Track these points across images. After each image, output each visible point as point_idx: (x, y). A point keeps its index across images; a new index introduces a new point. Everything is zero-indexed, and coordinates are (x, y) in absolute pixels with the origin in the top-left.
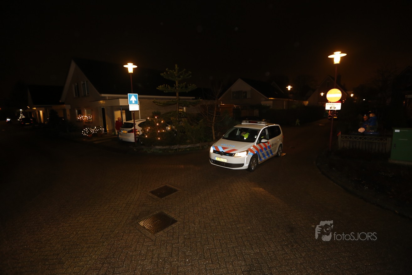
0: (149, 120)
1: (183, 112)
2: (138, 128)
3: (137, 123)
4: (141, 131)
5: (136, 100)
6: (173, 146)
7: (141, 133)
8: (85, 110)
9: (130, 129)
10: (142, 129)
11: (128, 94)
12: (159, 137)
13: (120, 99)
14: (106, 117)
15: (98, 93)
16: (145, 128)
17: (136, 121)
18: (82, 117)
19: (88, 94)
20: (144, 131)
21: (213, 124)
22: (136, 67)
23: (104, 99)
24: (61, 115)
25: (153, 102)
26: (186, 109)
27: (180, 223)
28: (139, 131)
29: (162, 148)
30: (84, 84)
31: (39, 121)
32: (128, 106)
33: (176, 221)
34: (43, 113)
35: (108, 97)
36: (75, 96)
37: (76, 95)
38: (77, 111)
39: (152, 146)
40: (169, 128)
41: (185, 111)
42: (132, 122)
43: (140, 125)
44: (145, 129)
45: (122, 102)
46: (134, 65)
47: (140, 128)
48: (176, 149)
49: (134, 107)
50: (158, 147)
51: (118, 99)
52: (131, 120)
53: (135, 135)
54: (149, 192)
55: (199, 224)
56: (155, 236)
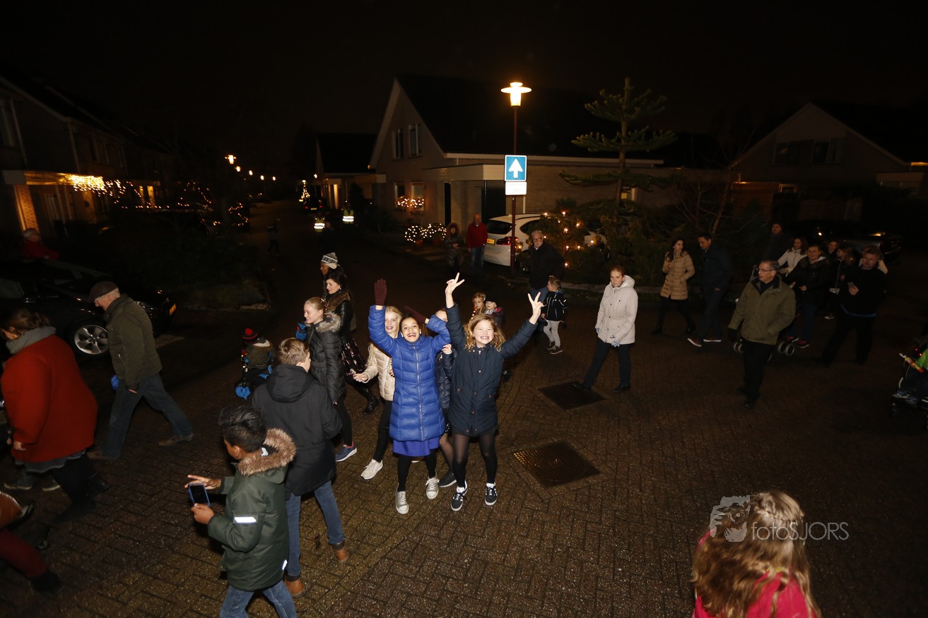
0: (547, 217)
1: (628, 201)
2: (521, 236)
3: (519, 224)
4: (527, 242)
5: (522, 171)
6: (597, 286)
8: (413, 187)
9: (503, 236)
11: (506, 156)
13: (485, 166)
14: (454, 204)
15: (441, 151)
17: (517, 217)
18: (405, 201)
19: (420, 151)
22: (528, 90)
23: (450, 165)
24: (368, 194)
25: (562, 176)
26: (637, 195)
27: (606, 478)
28: (521, 244)
29: (572, 288)
30: (413, 130)
32: (505, 182)
33: (596, 469)
34: (339, 190)
35: (459, 159)
36: (395, 156)
37: (397, 155)
38: (396, 187)
40: (592, 242)
41: (633, 198)
42: (507, 219)
43: (524, 229)
45: (489, 173)
46: (525, 85)
47: (525, 235)
49: (516, 187)
51: (481, 166)
52: (504, 214)
53: (513, 250)
54: (538, 390)
55: (653, 494)
56: (548, 492)
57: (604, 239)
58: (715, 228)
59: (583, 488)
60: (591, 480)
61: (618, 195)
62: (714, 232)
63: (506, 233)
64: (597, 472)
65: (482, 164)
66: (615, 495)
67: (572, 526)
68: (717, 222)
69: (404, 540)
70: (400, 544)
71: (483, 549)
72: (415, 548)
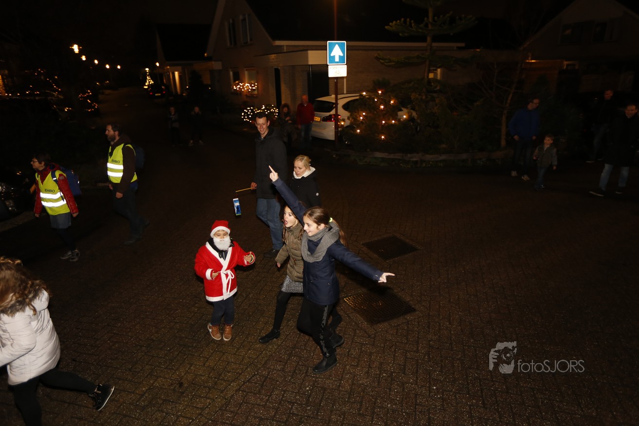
0: (365, 96)
1: (435, 80)
2: (343, 114)
3: (341, 103)
4: (348, 118)
5: (342, 55)
6: (409, 155)
7: (348, 123)
8: (246, 73)
9: (328, 114)
10: (351, 115)
11: (328, 42)
12: (383, 134)
13: (310, 52)
14: (283, 87)
15: (270, 39)
16: (357, 114)
17: (339, 96)
18: (240, 85)
19: (251, 40)
20: (354, 118)
21: (505, 112)
23: (278, 50)
24: (207, 80)
25: (378, 58)
26: (443, 74)
27: (421, 315)
28: (344, 120)
29: (388, 157)
30: (244, 20)
31: (173, 90)
32: (327, 66)
33: (413, 308)
34: (180, 77)
35: (287, 46)
36: (229, 44)
37: (231, 43)
38: (231, 73)
39: (368, 150)
40: (405, 117)
41: (439, 77)
42: (331, 98)
43: (346, 107)
44: (356, 116)
45: (313, 57)
47: (346, 112)
48: (416, 162)
49: (337, 70)
50: (379, 155)
51: (306, 52)
52: (328, 94)
53: (337, 126)
54: (363, 244)
55: (460, 326)
56: (374, 328)
57: (414, 114)
58: (509, 101)
59: (403, 323)
60: (409, 317)
61: (426, 74)
62: (508, 105)
63: (329, 111)
64: (414, 310)
65: (307, 50)
66: (429, 328)
67: (394, 356)
68: (511, 96)
69: (255, 375)
70: (251, 378)
71: (321, 378)
72: (264, 381)
